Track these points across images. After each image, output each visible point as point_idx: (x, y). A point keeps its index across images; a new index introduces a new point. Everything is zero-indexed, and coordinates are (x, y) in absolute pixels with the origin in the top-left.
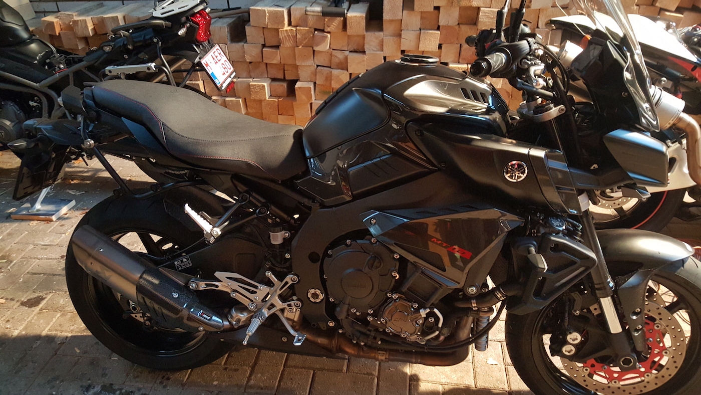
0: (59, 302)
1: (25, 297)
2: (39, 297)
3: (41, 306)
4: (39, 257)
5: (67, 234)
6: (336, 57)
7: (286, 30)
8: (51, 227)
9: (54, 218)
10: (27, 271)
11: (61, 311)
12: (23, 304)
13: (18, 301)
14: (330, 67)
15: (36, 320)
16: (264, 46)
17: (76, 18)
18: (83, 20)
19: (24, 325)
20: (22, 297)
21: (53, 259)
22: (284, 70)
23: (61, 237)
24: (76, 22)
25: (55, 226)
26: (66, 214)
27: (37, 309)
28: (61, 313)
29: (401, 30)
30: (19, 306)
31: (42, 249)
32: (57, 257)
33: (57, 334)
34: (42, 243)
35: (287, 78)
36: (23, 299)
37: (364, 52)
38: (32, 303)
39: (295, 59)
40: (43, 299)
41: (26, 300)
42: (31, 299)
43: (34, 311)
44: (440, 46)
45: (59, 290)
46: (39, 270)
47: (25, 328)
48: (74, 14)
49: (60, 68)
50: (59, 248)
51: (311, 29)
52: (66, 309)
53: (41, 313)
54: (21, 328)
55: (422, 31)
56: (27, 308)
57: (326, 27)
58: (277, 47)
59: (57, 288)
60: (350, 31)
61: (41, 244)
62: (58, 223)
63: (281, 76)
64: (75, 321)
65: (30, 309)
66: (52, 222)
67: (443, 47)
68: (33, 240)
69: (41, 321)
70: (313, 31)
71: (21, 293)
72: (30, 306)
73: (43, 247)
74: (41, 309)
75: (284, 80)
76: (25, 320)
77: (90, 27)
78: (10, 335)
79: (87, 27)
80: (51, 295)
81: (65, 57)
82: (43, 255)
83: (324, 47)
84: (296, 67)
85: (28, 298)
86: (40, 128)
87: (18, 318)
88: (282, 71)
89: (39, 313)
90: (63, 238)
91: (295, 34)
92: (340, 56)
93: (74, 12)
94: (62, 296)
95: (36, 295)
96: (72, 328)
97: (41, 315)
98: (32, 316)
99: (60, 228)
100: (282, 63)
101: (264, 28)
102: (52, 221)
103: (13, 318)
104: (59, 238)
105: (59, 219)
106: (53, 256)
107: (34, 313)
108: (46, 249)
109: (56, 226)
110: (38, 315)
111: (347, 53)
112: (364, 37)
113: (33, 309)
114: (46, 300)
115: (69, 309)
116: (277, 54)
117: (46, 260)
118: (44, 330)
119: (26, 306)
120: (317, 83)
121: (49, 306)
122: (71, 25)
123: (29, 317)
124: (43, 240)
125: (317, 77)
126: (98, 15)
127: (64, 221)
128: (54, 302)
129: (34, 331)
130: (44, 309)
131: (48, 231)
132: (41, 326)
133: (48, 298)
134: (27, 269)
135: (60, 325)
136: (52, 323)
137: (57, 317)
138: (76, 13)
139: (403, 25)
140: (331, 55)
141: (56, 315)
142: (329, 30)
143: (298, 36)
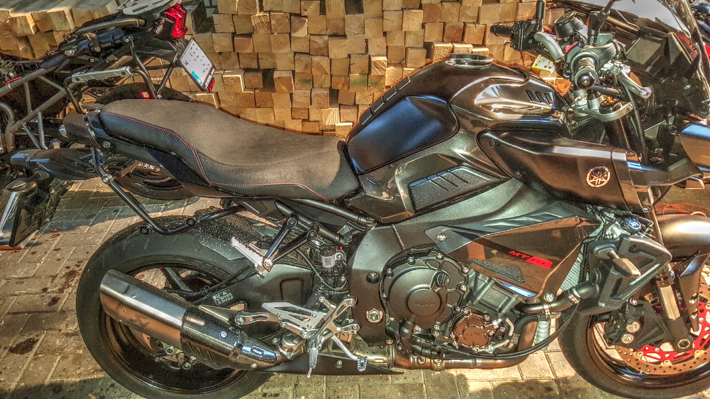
0: (54, 343)
1: (12, 342)
2: (29, 340)
3: (34, 350)
4: (17, 292)
5: (42, 263)
6: (315, 42)
7: (259, 17)
8: (21, 256)
9: (22, 245)
10: (6, 312)
11: (60, 354)
12: (12, 350)
13: (5, 348)
14: (309, 54)
15: (33, 367)
16: (234, 34)
17: (13, 15)
18: (23, 17)
19: (20, 375)
20: (9, 342)
21: (35, 294)
22: (258, 59)
23: (36, 266)
24: (13, 20)
25: (25, 254)
26: (34, 239)
27: (31, 355)
28: (61, 356)
29: (383, 11)
30: (8, 354)
31: (17, 283)
32: (38, 291)
33: (63, 381)
34: (16, 276)
35: (261, 68)
36: (10, 345)
37: (344, 36)
38: (24, 348)
39: (271, 48)
40: (35, 342)
41: (14, 346)
42: (21, 343)
43: (28, 357)
44: (423, 26)
45: (51, 329)
46: (21, 308)
47: (23, 379)
48: (10, 10)
49: (10, 77)
50: (37, 280)
51: (286, 14)
52: (65, 350)
53: (37, 359)
54: (18, 379)
55: (405, 11)
56: (18, 355)
57: (303, 11)
58: (249, 35)
59: (48, 327)
60: (329, 15)
61: (14, 278)
62: (28, 250)
63: (254, 65)
64: (80, 363)
65: (22, 356)
66: (21, 251)
67: (427, 26)
68: (4, 273)
69: (40, 368)
70: (289, 16)
71: (6, 338)
72: (22, 353)
73: (17, 280)
74: (36, 354)
75: (257, 70)
76: (21, 369)
77: (32, 24)
78: (8, 390)
79: (28, 25)
80: (43, 336)
81: (14, 64)
82: (22, 290)
83: (302, 33)
84: (272, 55)
85: (17, 343)
86: (35, 163)
87: (11, 368)
88: (256, 60)
89: (36, 359)
90: (39, 268)
91: (269, 21)
92: (319, 41)
93: (9, 8)
94: (56, 337)
95: (26, 338)
96: (78, 372)
97: (38, 361)
98: (27, 364)
99: (30, 256)
100: (256, 51)
101: (233, 15)
102: (20, 249)
103: (5, 369)
104: (34, 268)
105: (28, 245)
106: (34, 290)
107: (29, 360)
108: (22, 283)
109: (27, 254)
110: (35, 362)
111: (326, 38)
112: (344, 20)
113: (26, 355)
114: (39, 342)
115: (69, 350)
116: (250, 43)
117: (25, 296)
118: (46, 378)
119: (17, 353)
120: (296, 71)
121: (45, 349)
122: (8, 24)
123: (23, 365)
124: (16, 273)
125: (296, 65)
126: (39, 10)
127: (34, 248)
128: (50, 344)
129: (35, 381)
130: (39, 354)
131: (19, 262)
132: (42, 374)
133: (41, 340)
134: (6, 309)
135: (64, 370)
136: (53, 369)
137: (57, 361)
138: (12, 9)
139: (384, 6)
140: (310, 41)
141: (56, 359)
142: (306, 13)
143: (273, 22)
